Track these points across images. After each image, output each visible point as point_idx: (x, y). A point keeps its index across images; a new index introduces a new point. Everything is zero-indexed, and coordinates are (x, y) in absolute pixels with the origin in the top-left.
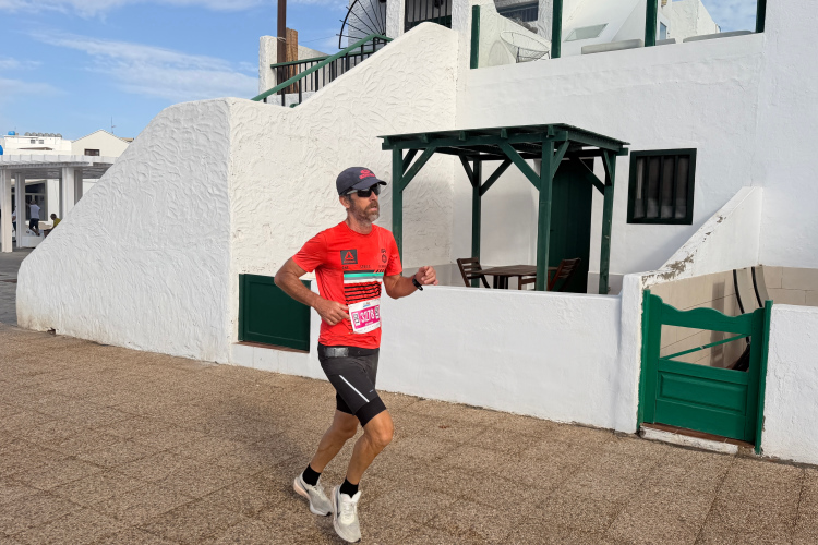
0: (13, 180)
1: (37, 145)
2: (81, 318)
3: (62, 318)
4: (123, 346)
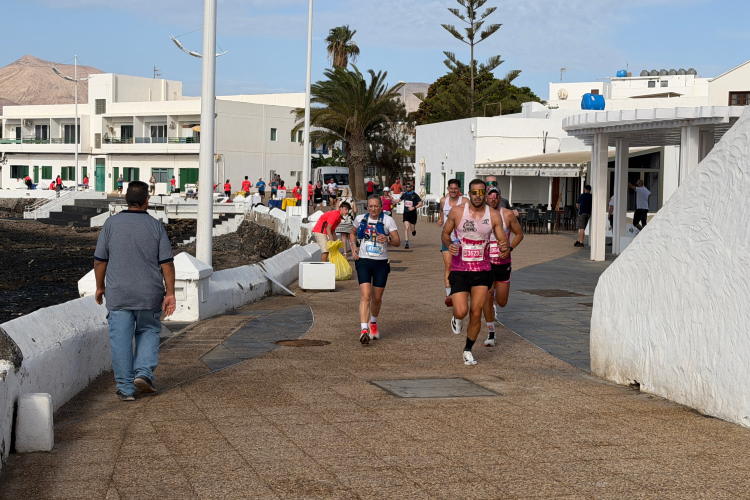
0: (612, 149)
1: (658, 89)
2: (676, 370)
3: (650, 366)
4: (737, 421)
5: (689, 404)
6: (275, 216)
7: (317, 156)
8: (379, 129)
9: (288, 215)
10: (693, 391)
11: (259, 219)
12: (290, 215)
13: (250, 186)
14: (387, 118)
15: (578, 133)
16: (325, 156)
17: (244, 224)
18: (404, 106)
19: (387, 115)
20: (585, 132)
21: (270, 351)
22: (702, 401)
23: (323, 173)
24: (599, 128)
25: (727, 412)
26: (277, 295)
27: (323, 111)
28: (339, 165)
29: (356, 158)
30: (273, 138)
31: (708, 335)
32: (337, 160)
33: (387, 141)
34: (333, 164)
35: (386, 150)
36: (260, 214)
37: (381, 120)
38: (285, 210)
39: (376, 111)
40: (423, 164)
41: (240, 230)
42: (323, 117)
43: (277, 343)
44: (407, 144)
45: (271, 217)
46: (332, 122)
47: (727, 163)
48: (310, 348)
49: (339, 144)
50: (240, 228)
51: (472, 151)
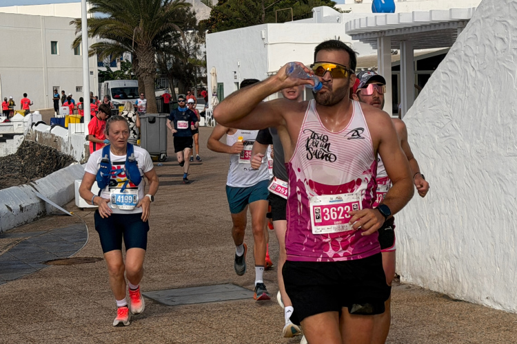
2: (429, 259)
3: (408, 259)
4: (480, 302)
5: (441, 291)
6: (56, 135)
7: (104, 69)
8: (168, 38)
9: (70, 133)
10: (444, 278)
11: (40, 138)
12: (73, 133)
13: (29, 104)
14: (176, 27)
15: (361, 37)
16: (113, 69)
17: (25, 145)
18: (194, 14)
19: (176, 23)
20: (368, 36)
21: (37, 272)
22: (451, 287)
23: (110, 87)
24: (381, 32)
25: (472, 295)
26: (52, 215)
27: (105, 21)
28: (129, 79)
29: (144, 70)
30: (54, 51)
31: (454, 225)
32: (127, 73)
33: (177, 52)
34: (123, 77)
35: (177, 60)
36: (41, 133)
37: (170, 29)
38: (67, 128)
39: (164, 20)
40: (215, 74)
41: (21, 151)
42: (106, 27)
43: (46, 262)
44: (200, 54)
45: (53, 135)
46: (115, 32)
47: (463, 62)
48: (80, 266)
49: (127, 56)
50: (20, 149)
51: (264, 58)
